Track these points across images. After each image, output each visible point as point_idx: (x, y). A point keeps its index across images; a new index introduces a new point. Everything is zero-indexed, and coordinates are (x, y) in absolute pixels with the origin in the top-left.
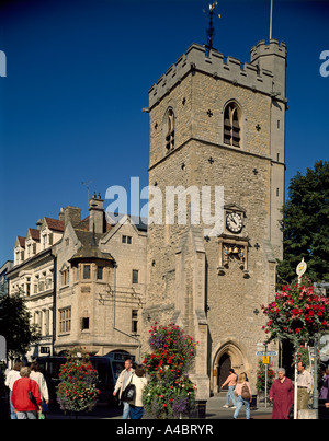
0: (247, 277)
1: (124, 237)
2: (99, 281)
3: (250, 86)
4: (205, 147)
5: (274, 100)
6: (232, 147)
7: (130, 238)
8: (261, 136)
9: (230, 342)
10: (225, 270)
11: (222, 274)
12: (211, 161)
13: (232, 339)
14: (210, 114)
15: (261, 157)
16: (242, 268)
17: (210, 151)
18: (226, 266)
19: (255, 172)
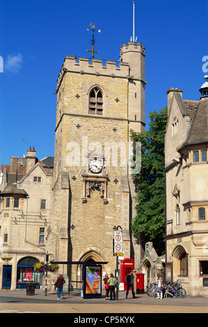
0: (106, 203)
1: (35, 178)
2: (16, 208)
3: (110, 74)
4: (74, 118)
5: (131, 80)
6: (96, 115)
7: (40, 178)
8: (119, 105)
9: (92, 251)
10: (88, 199)
11: (85, 202)
12: (78, 126)
13: (93, 249)
14: (78, 96)
15: (119, 120)
16: (102, 197)
17: (77, 120)
18: (89, 196)
19: (115, 130)
